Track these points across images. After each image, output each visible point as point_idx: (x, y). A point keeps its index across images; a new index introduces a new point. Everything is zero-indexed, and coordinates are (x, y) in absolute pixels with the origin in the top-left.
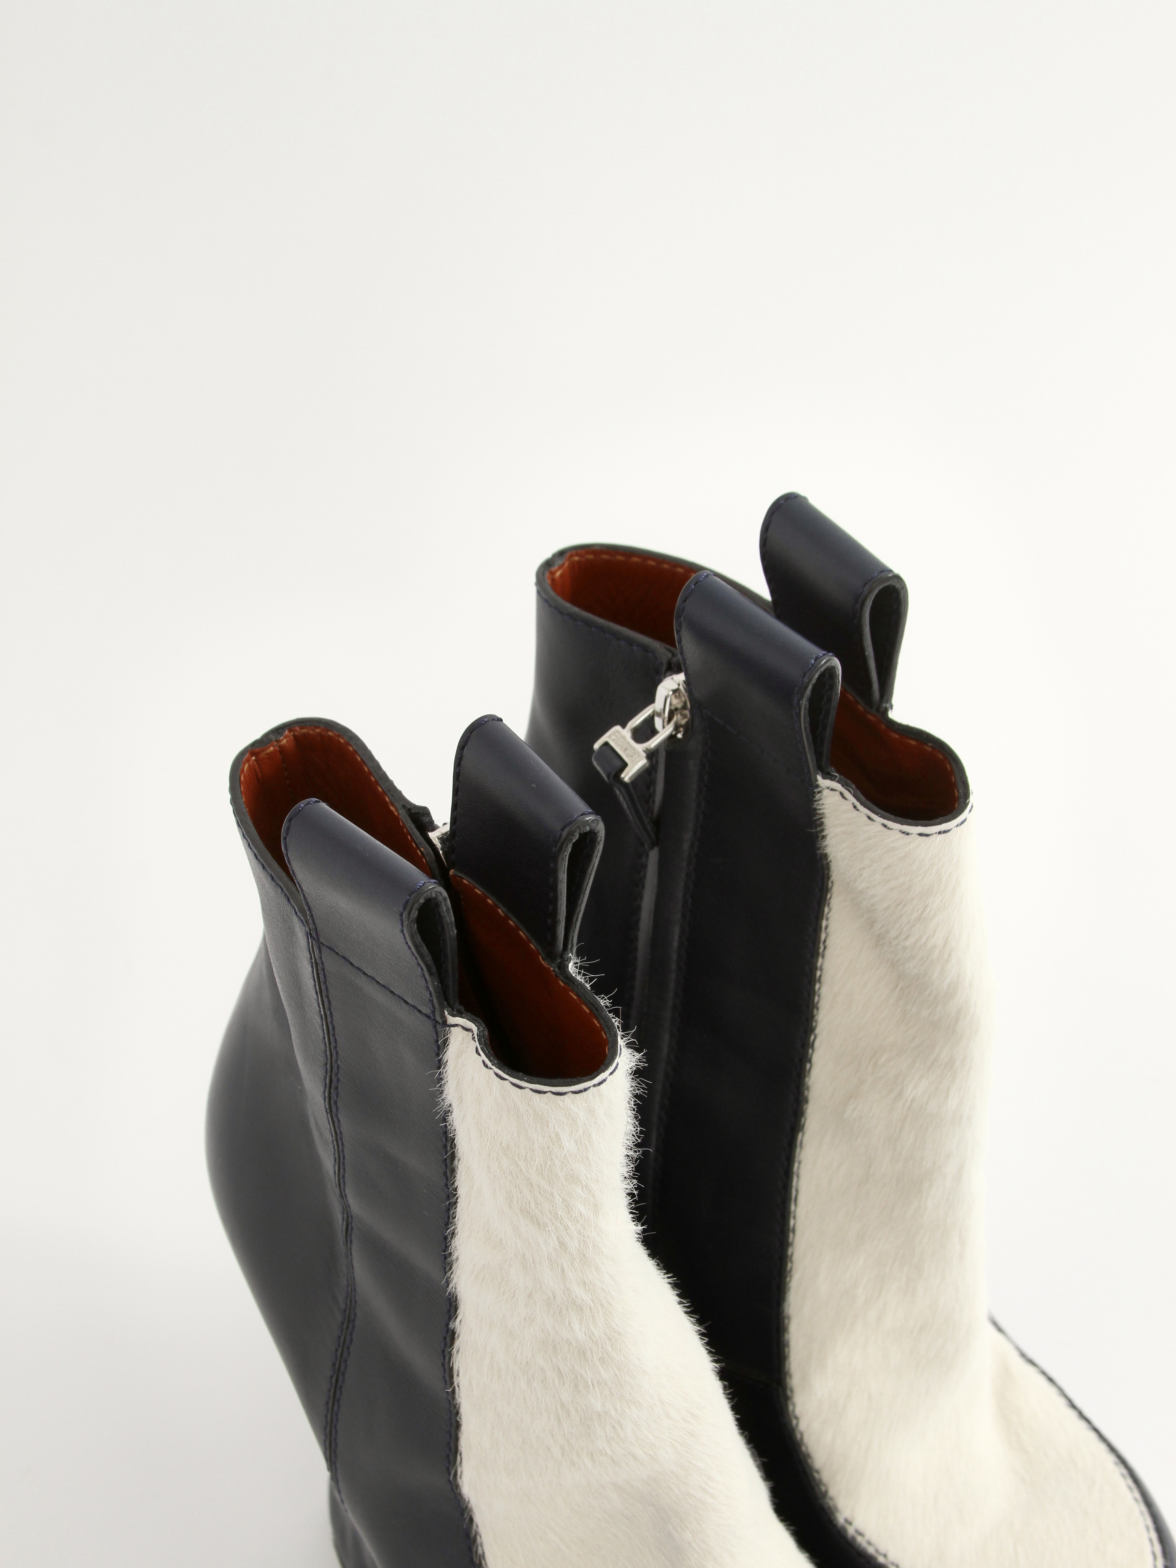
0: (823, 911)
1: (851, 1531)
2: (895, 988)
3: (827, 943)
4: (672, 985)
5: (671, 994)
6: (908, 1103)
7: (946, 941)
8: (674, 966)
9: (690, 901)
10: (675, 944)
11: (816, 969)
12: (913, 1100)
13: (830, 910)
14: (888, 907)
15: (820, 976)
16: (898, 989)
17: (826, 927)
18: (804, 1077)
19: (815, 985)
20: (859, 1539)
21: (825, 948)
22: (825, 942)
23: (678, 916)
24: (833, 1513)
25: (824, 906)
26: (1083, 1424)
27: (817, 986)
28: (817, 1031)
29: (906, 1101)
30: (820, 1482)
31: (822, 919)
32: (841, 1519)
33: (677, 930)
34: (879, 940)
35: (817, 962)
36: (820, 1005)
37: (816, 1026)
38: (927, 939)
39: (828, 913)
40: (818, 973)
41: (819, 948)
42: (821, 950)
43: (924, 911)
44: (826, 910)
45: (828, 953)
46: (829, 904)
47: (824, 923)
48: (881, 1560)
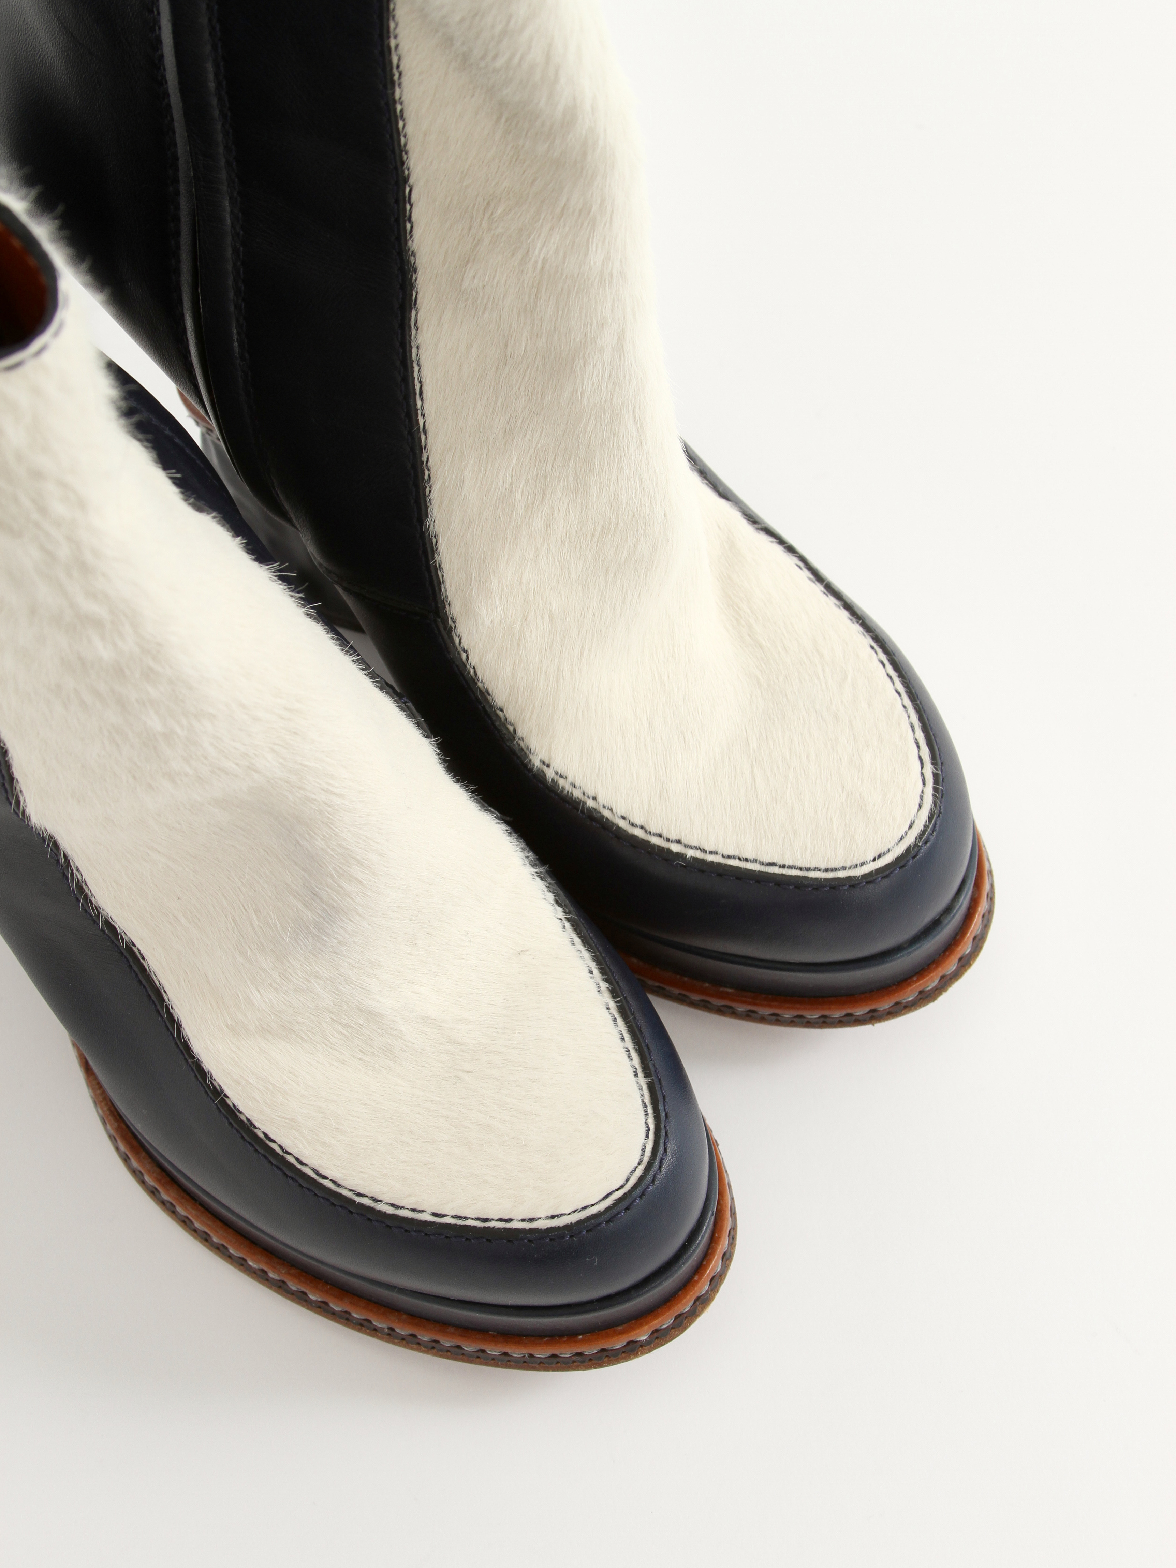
0: (388, 27)
1: (550, 774)
2: (499, 118)
3: (401, 68)
4: (220, 138)
5: (221, 150)
6: (539, 265)
7: (548, 57)
8: (216, 113)
9: (218, 27)
10: (212, 85)
11: (395, 102)
12: (545, 260)
13: (397, 24)
14: (462, 20)
15: (401, 111)
16: (503, 120)
17: (397, 46)
18: (406, 242)
19: (397, 123)
20: (561, 782)
21: (400, 74)
22: (398, 67)
23: (208, 48)
24: (526, 756)
25: (388, 20)
26: (831, 600)
27: (401, 124)
28: (412, 181)
29: (536, 262)
30: (505, 722)
31: (389, 37)
32: (536, 762)
33: (210, 67)
34: (465, 61)
35: (394, 93)
36: (408, 147)
37: (409, 175)
38: (522, 59)
39: (395, 28)
40: (399, 108)
41: (393, 75)
42: (396, 78)
43: (508, 22)
44: (392, 25)
45: (405, 80)
46: (394, 17)
47: (393, 43)
48: (590, 803)
